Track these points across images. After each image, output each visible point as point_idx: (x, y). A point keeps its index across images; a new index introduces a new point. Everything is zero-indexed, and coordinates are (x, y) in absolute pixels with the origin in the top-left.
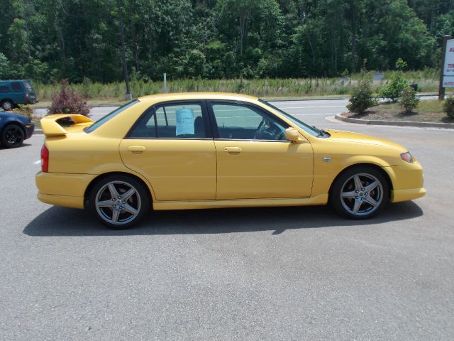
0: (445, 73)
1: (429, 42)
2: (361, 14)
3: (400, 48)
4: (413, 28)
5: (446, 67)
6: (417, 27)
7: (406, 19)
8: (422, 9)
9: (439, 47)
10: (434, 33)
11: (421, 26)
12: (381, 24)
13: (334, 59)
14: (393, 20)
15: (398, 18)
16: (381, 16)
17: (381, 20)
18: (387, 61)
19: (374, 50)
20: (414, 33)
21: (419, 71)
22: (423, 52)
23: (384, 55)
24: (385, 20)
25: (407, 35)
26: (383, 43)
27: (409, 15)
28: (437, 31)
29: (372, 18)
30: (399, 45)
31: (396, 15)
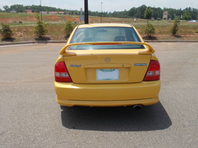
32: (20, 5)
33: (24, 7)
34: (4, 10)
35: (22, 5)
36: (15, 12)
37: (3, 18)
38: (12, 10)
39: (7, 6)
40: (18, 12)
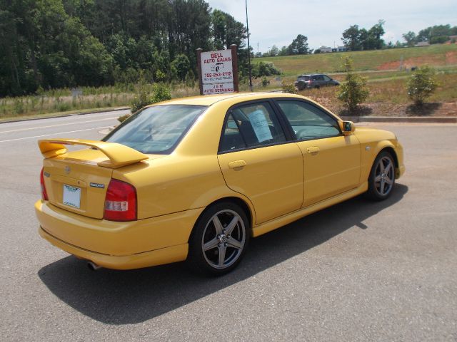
0: (204, 82)
1: (108, 59)
2: (37, 30)
3: (81, 65)
4: (91, 46)
5: (204, 77)
6: (94, 45)
7: (82, 37)
8: (94, 28)
9: (117, 64)
10: (110, 52)
11: (98, 45)
12: (58, 41)
13: (16, 77)
14: (70, 37)
15: (74, 36)
16: (56, 33)
17: (57, 37)
18: (73, 78)
19: (57, 67)
20: (93, 50)
21: (110, 86)
22: (104, 69)
23: (68, 72)
24: (62, 37)
25: (86, 53)
26: (66, 60)
27: (84, 33)
28: (112, 49)
29: (48, 35)
30: (80, 62)
31: (71, 33)
32: (441, 26)
33: (451, 30)
34: (406, 42)
35: (448, 26)
36: (426, 43)
37: (392, 62)
38: (421, 41)
39: (413, 33)
40: (431, 43)
